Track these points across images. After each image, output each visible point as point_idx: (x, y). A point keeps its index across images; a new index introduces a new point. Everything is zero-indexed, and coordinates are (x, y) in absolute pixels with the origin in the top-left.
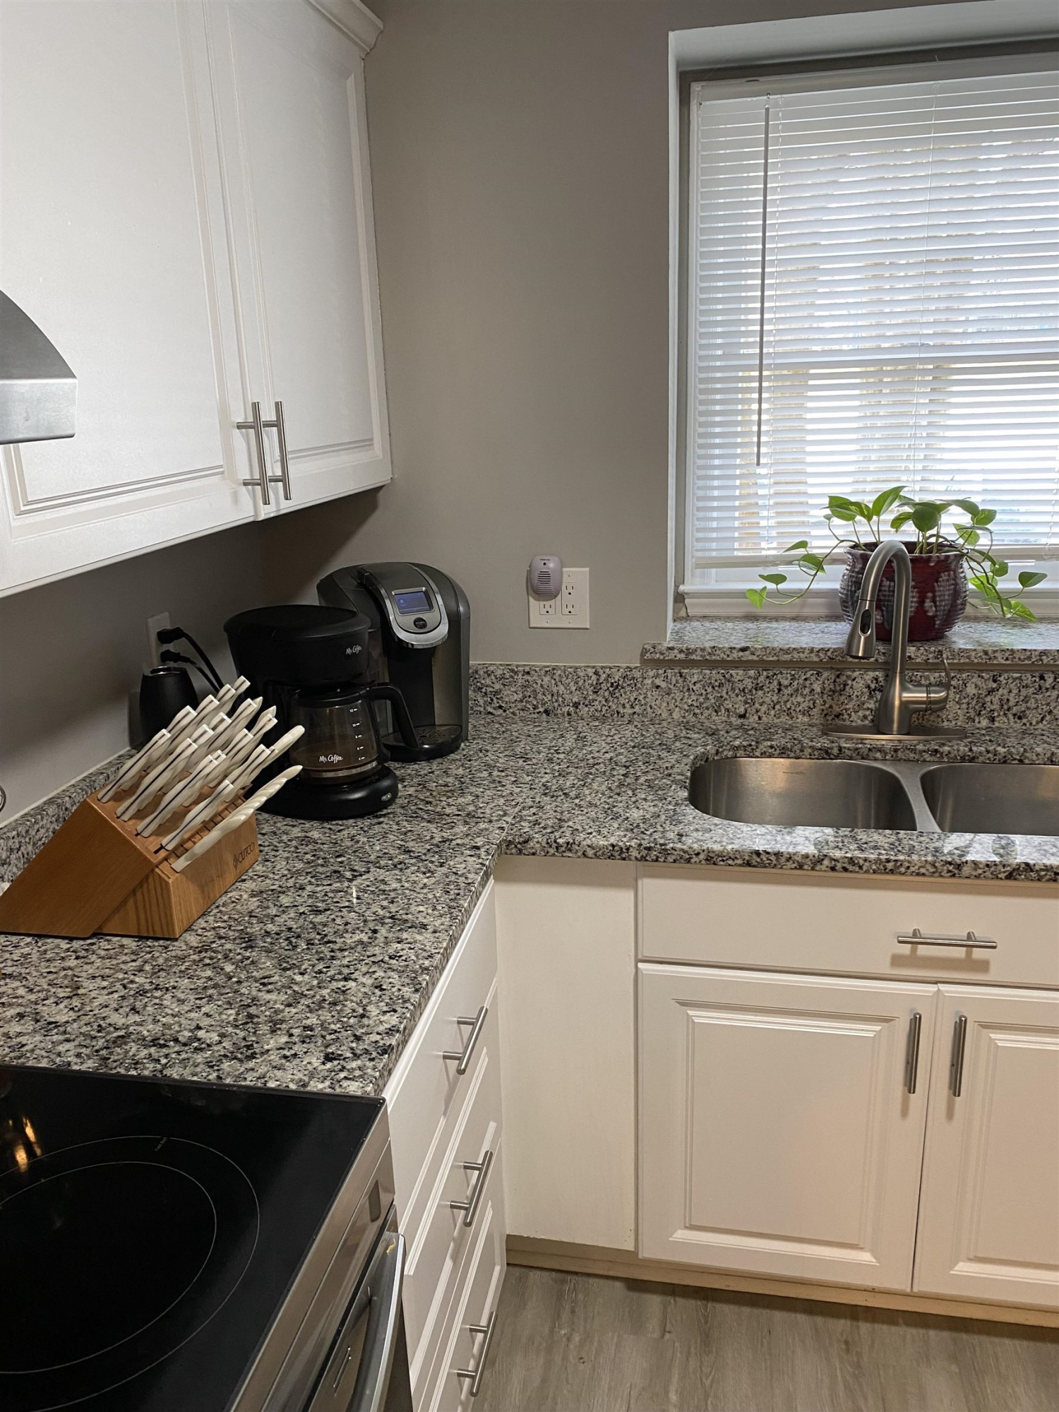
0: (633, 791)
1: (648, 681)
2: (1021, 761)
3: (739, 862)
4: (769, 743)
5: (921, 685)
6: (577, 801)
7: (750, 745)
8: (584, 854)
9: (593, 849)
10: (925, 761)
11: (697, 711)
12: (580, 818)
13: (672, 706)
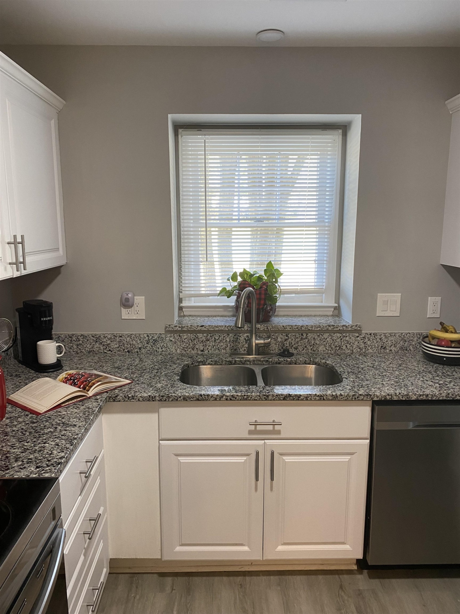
0: (159, 377)
1: (168, 339)
2: (295, 364)
3: (195, 399)
4: (211, 360)
5: (262, 338)
6: (137, 382)
7: (204, 361)
8: (139, 400)
9: (142, 398)
10: (264, 364)
11: (186, 349)
12: (138, 387)
13: (177, 348)
